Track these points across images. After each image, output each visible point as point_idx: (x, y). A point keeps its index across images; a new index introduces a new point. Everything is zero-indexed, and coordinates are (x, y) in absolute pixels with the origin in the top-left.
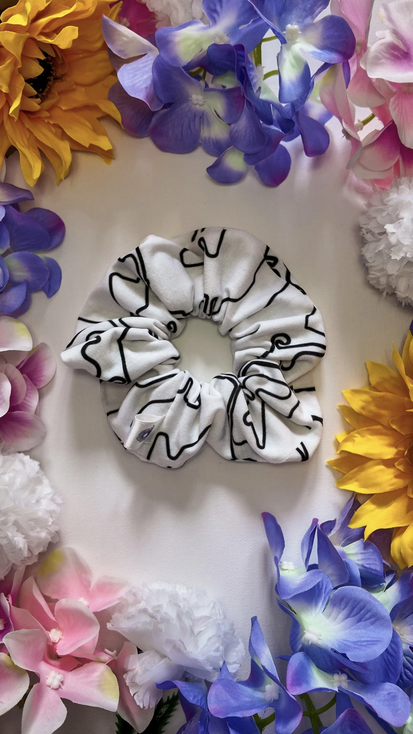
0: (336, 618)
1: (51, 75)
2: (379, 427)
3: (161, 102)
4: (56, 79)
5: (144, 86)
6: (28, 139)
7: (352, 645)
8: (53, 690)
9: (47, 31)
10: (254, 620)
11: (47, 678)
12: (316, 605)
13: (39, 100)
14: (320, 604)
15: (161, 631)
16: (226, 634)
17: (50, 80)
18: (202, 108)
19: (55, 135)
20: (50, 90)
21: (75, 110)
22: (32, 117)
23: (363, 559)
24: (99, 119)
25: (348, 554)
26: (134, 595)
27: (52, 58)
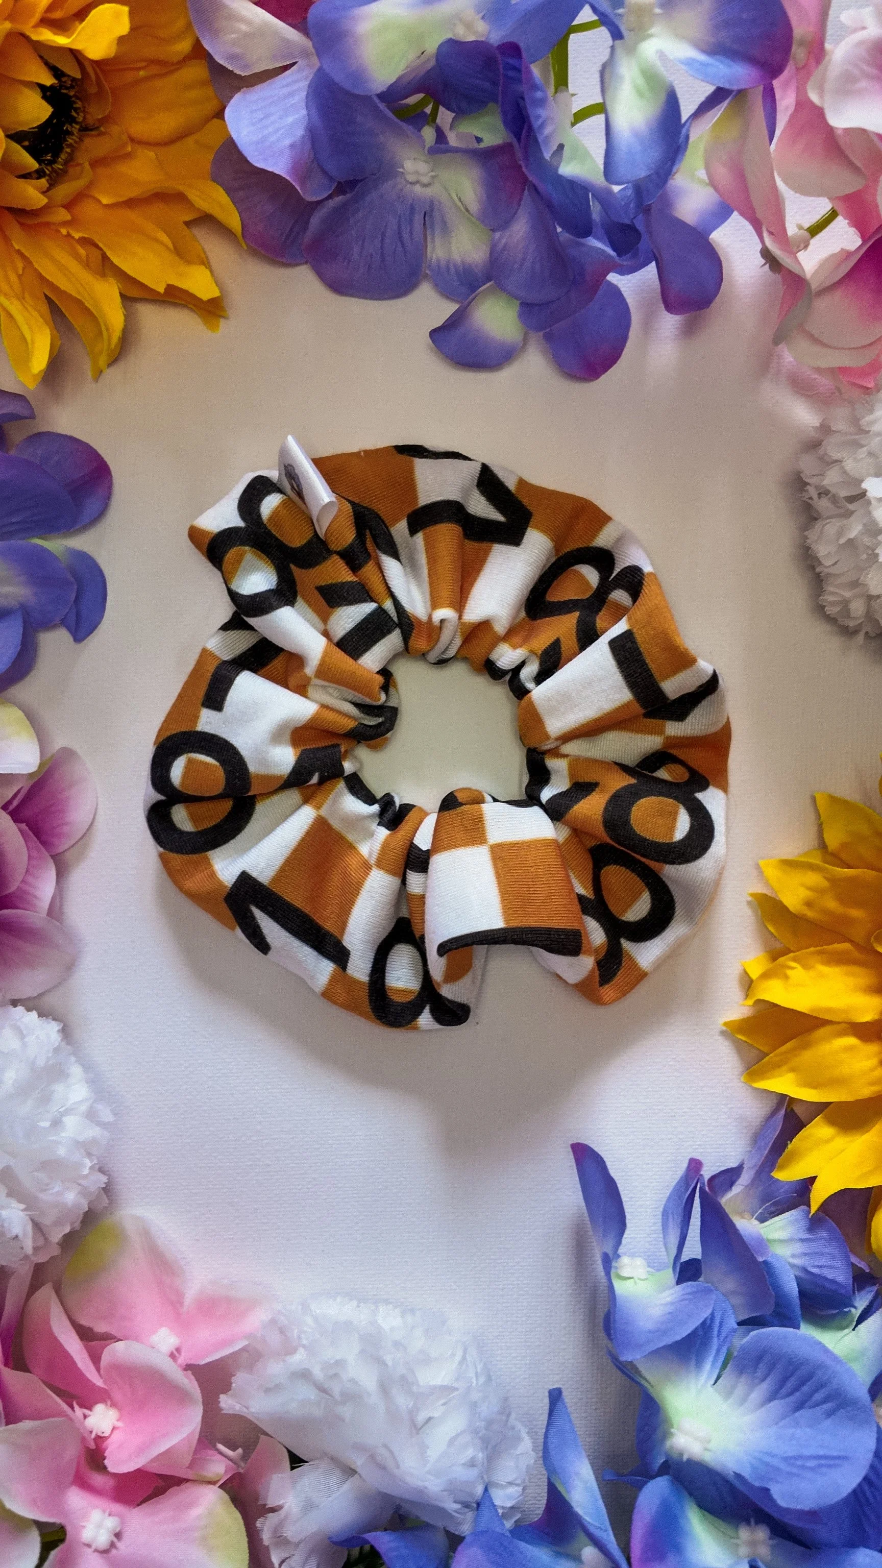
0: (743, 1400)
1: (73, 120)
2: (846, 946)
3: (331, 179)
4: (86, 129)
5: (287, 142)
6: (20, 277)
7: (783, 1466)
8: (96, 1553)
9: (57, 15)
10: (555, 1397)
11: (84, 1527)
12: (699, 1365)
13: (43, 182)
14: (708, 1365)
15: (343, 1421)
16: (489, 1423)
17: (71, 133)
18: (427, 192)
19: (87, 264)
20: (71, 158)
21: (131, 203)
22: (30, 222)
23: (805, 1254)
24: (188, 224)
25: (769, 1241)
26: (282, 1331)
27: (74, 79)
